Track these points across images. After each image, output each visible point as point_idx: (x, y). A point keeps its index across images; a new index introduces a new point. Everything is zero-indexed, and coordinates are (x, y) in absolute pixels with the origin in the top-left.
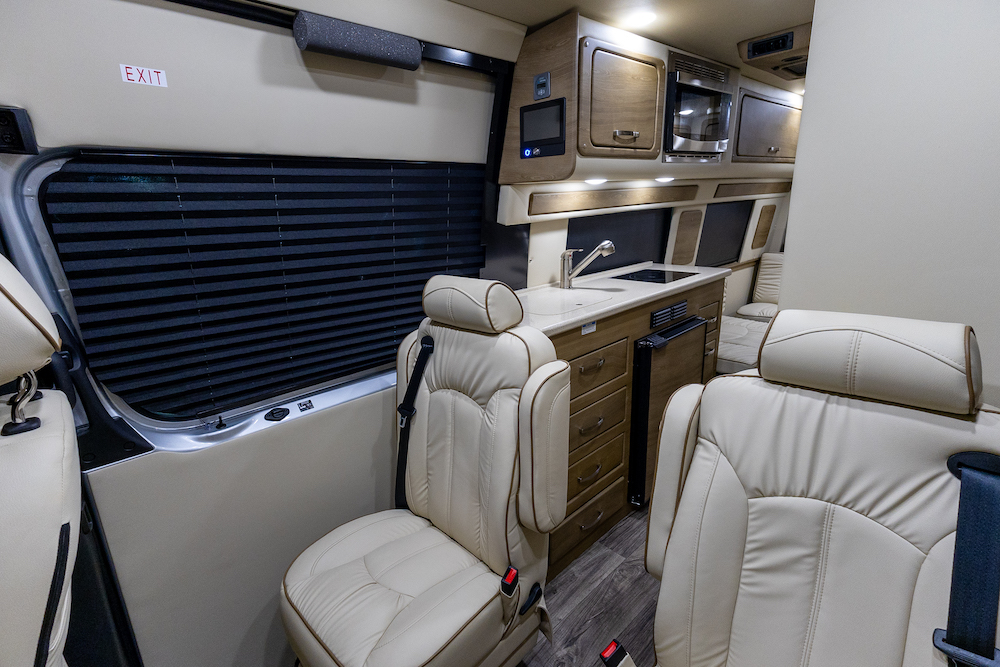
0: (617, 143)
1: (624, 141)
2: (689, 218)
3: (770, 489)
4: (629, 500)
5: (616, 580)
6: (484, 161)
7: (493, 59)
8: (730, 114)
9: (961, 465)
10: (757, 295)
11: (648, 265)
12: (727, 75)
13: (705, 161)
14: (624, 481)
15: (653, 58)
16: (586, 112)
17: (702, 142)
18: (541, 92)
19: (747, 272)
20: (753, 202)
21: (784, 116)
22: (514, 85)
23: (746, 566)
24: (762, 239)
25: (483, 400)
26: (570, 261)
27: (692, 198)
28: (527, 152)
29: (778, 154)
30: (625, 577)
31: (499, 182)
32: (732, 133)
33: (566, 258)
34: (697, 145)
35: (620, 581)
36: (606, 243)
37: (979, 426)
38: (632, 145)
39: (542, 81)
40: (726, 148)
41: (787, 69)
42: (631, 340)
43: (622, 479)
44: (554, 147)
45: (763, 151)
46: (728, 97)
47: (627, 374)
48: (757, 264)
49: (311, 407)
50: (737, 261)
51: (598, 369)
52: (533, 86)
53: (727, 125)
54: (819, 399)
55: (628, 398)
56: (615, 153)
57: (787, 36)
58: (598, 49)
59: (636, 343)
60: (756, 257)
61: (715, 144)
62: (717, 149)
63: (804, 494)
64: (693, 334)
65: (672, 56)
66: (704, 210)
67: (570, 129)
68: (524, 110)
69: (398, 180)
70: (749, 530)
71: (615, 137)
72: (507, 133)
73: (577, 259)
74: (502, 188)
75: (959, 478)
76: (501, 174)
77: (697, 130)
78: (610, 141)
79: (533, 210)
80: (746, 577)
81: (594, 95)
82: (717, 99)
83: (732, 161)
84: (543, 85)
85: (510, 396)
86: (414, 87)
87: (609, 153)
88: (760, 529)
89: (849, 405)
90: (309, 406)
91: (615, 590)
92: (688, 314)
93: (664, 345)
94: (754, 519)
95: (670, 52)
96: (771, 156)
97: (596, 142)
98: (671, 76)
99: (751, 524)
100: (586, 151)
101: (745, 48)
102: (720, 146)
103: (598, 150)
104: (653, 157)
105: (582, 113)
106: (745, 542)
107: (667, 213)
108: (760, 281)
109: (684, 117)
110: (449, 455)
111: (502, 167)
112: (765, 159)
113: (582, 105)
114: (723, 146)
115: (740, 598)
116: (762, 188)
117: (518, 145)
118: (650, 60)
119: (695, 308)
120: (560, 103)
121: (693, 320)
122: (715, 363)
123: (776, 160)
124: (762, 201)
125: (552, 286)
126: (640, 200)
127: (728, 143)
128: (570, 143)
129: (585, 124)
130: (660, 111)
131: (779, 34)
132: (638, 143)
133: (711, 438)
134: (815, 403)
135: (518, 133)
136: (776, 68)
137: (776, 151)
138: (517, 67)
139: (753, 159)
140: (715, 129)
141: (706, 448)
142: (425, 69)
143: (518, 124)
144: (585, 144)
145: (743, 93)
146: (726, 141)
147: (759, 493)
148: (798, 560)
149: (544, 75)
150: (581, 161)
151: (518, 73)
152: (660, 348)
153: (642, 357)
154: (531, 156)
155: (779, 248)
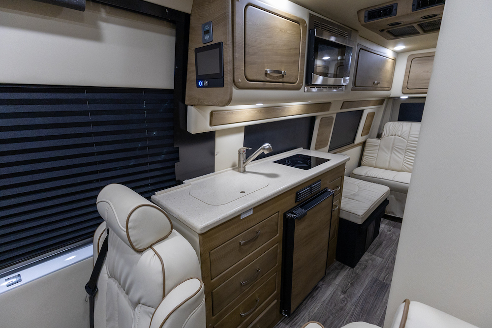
0: (268, 79)
1: (274, 77)
2: (326, 122)
4: (281, 312)
6: (173, 88)
7: (169, 9)
8: (351, 60)
10: (363, 162)
11: (300, 151)
12: (350, 35)
13: (335, 90)
14: (276, 303)
15: (297, 17)
16: (239, 54)
17: (334, 79)
18: (207, 37)
19: (358, 149)
20: (362, 111)
21: (383, 62)
22: (191, 31)
24: (367, 130)
26: (245, 155)
27: (328, 110)
28: (201, 83)
29: (379, 85)
31: (186, 103)
32: (352, 72)
33: (241, 153)
34: (331, 81)
36: (267, 145)
38: (281, 80)
39: (207, 28)
40: (348, 83)
41: (389, 32)
42: (281, 214)
43: (276, 301)
44: (216, 80)
45: (370, 84)
46: (350, 49)
47: (279, 235)
48: (364, 144)
49: (20, 280)
50: (353, 143)
51: (254, 239)
52: (201, 32)
53: (349, 68)
55: (280, 250)
56: (266, 86)
57: (392, 6)
58: (249, 4)
59: (285, 215)
60: (363, 141)
61: (341, 80)
62: (342, 83)
64: (325, 202)
65: (311, 17)
66: (334, 116)
67: (228, 68)
68: (197, 50)
69: (92, 101)
71: (266, 74)
72: (188, 68)
73: (248, 154)
74: (189, 107)
76: (186, 98)
77: (332, 71)
78: (263, 78)
79: (213, 122)
81: (247, 42)
82: (343, 50)
83: (352, 90)
84: (207, 32)
86: (97, 27)
87: (262, 86)
92: (322, 188)
93: (305, 214)
95: (310, 14)
96: (375, 86)
97: (250, 78)
98: (311, 31)
100: (241, 85)
101: (363, 15)
102: (345, 81)
103: (251, 83)
104: (298, 88)
105: (236, 55)
107: (312, 119)
108: (365, 154)
109: (325, 61)
111: (187, 93)
112: (371, 88)
113: (237, 49)
114: (346, 81)
116: (368, 103)
118: (295, 19)
119: (326, 183)
120: (219, 45)
121: (325, 191)
122: (339, 213)
123: (378, 88)
124: (368, 110)
125: (233, 169)
126: (294, 113)
127: (349, 79)
128: (228, 78)
129: (240, 64)
130: (303, 56)
131: (387, 4)
132: (285, 79)
135: (194, 68)
136: (383, 30)
137: (378, 84)
138: (191, 18)
139: (365, 88)
140: (342, 70)
142: (107, 13)
143: (194, 62)
144: (240, 80)
145: (359, 47)
146: (348, 78)
149: (208, 23)
150: (236, 92)
151: (193, 22)
152: (302, 217)
153: (289, 225)
154: (203, 86)
155: (376, 136)
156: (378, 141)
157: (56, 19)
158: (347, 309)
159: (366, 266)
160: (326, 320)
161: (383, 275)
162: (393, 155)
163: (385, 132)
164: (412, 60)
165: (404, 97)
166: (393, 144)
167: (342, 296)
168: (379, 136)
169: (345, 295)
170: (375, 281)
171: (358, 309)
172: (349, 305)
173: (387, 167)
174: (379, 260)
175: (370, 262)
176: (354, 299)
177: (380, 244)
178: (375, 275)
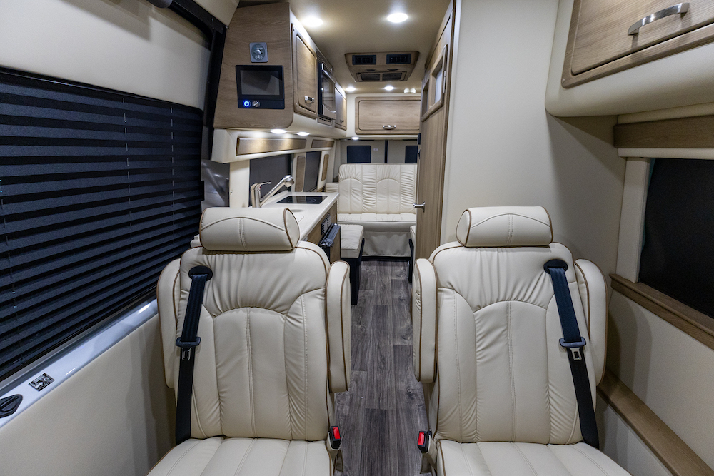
0: (306, 106)
1: (308, 105)
2: (301, 161)
3: (483, 304)
5: (339, 409)
7: (215, 18)
9: (549, 267)
18: (258, 57)
20: (321, 151)
21: (342, 102)
23: (477, 350)
24: (325, 174)
25: (284, 308)
28: (247, 104)
30: (343, 404)
31: (214, 126)
33: (256, 189)
35: (342, 408)
36: (289, 177)
37: (551, 249)
38: (310, 108)
39: (259, 48)
41: (361, 75)
44: (272, 102)
45: (339, 121)
49: (50, 381)
52: (249, 50)
54: (494, 251)
56: (306, 112)
58: (297, 35)
60: (323, 186)
63: (497, 301)
65: (317, 52)
66: (306, 156)
67: (288, 91)
68: (239, 68)
69: (130, 114)
70: (477, 329)
71: (305, 101)
74: (217, 132)
75: (549, 273)
76: (216, 119)
78: (304, 103)
79: (238, 151)
80: (480, 355)
81: (298, 68)
85: (314, 297)
86: (147, 23)
87: (304, 112)
88: (482, 326)
89: (507, 251)
90: (47, 381)
91: (342, 415)
93: (333, 244)
94: (478, 323)
95: (316, 49)
97: (300, 103)
98: (320, 65)
99: (477, 326)
100: (297, 109)
101: (350, 58)
103: (301, 109)
104: (315, 118)
105: (295, 80)
106: (475, 336)
110: (246, 366)
111: (216, 113)
113: (294, 74)
115: (478, 368)
116: (324, 143)
117: (235, 96)
118: (313, 51)
120: (278, 69)
121: (333, 226)
124: (325, 151)
128: (288, 101)
129: (296, 88)
130: (317, 87)
131: (368, 54)
132: (312, 107)
133: (449, 286)
134: (494, 253)
135: (234, 86)
137: (342, 122)
138: (229, 32)
139: (337, 126)
141: (447, 293)
144: (297, 103)
147: (480, 307)
148: (500, 335)
149: (261, 44)
152: (332, 246)
154: (251, 107)
155: (332, 180)
156: (335, 185)
157: (117, 6)
158: (368, 332)
159: (365, 300)
160: (357, 347)
161: (380, 301)
162: (353, 197)
163: (341, 176)
164: (359, 102)
165: (356, 138)
166: (351, 187)
167: (360, 327)
168: (336, 180)
169: (362, 325)
170: (377, 307)
171: (375, 329)
172: (368, 329)
173: (349, 211)
174: (372, 292)
175: (366, 296)
176: (369, 325)
177: (367, 281)
178: (375, 303)
